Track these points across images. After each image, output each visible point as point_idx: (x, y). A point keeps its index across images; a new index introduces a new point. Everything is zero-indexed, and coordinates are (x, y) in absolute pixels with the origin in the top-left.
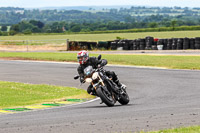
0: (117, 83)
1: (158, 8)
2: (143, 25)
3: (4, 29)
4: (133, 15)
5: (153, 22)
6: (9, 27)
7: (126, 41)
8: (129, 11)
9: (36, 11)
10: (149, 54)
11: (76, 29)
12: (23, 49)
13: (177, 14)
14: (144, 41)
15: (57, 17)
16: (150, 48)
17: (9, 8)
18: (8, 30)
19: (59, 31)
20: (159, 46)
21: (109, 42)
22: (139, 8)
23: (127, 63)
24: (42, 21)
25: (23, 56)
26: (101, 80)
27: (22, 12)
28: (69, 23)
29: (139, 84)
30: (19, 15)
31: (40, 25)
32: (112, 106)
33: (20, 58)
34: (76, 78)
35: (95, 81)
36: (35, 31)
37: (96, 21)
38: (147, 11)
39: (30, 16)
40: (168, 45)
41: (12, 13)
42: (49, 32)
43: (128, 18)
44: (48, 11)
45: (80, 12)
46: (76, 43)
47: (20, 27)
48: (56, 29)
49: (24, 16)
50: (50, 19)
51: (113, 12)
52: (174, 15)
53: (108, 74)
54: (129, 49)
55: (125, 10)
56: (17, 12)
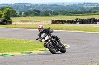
0: (59, 42)
1: (97, 4)
2: (90, 12)
3: (21, 13)
4: (85, 7)
5: (94, 10)
6: (23, 13)
7: (81, 20)
8: (82, 5)
9: (36, 5)
10: (92, 26)
11: (56, 14)
12: (30, 23)
14: (90, 19)
15: (47, 8)
16: (93, 23)
17: (23, 4)
18: (23, 14)
19: (48, 15)
20: (97, 22)
21: (73, 20)
22: (88, 3)
23: (82, 30)
24: (39, 10)
25: (30, 27)
26: (50, 40)
27: (29, 6)
28: (53, 11)
29: (87, 41)
30: (28, 7)
31: (39, 12)
32: (55, 53)
33: (28, 28)
34: (37, 39)
35: (47, 41)
36: (36, 15)
37: (66, 10)
38: (91, 5)
39: (34, 7)
41: (25, 6)
42: (43, 15)
43: (82, 8)
44: (42, 5)
45: (58, 5)
46: (56, 21)
47: (28, 13)
48: (46, 14)
49: (30, 7)
50: (44, 9)
51: (74, 5)
53: (54, 37)
54: (82, 23)
55: (81, 4)
56: (27, 5)
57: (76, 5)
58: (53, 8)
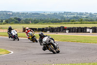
1: (77, 13)
3: (2, 21)
6: (4, 21)
7: (51, 28)
8: (63, 14)
9: (18, 13)
13: (86, 16)
15: (28, 16)
17: (5, 12)
20: (67, 31)
22: (68, 12)
24: (20, 18)
27: (11, 14)
28: (34, 19)
30: (9, 15)
31: (19, 20)
36: (16, 23)
37: (46, 18)
38: (71, 14)
39: (15, 15)
40: (71, 30)
41: (6, 14)
43: (62, 17)
44: (23, 13)
45: (39, 14)
48: (27, 22)
49: (12, 15)
50: (25, 17)
51: (55, 14)
52: (85, 16)
55: (61, 13)
56: (9, 13)
57: (57, 13)
58: (34, 16)
